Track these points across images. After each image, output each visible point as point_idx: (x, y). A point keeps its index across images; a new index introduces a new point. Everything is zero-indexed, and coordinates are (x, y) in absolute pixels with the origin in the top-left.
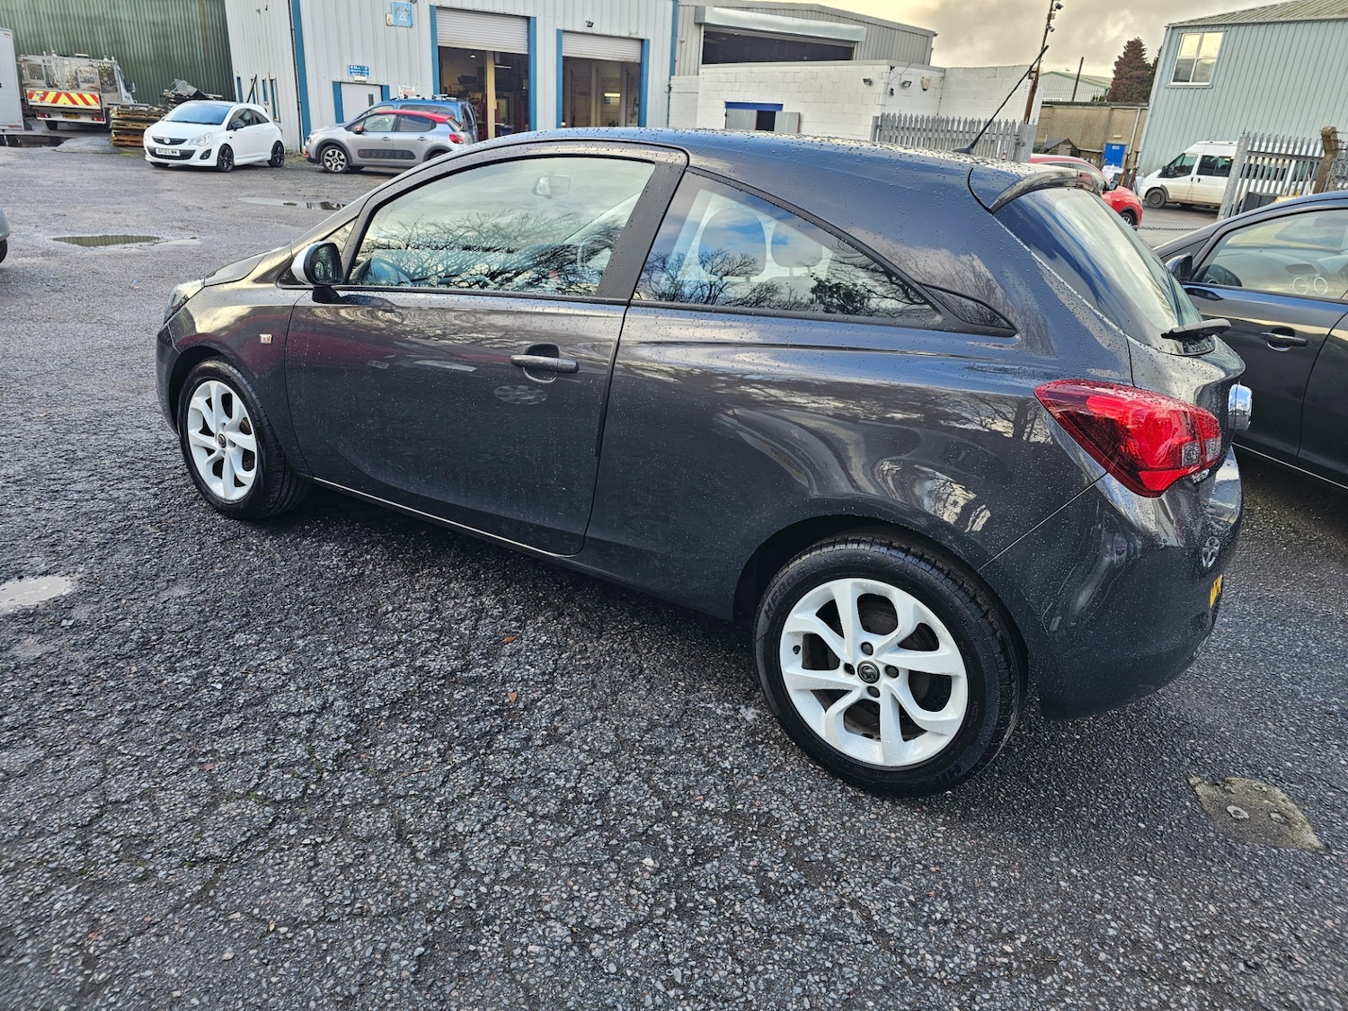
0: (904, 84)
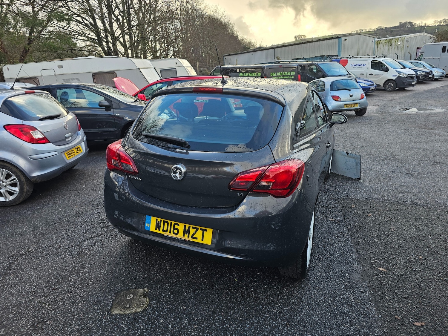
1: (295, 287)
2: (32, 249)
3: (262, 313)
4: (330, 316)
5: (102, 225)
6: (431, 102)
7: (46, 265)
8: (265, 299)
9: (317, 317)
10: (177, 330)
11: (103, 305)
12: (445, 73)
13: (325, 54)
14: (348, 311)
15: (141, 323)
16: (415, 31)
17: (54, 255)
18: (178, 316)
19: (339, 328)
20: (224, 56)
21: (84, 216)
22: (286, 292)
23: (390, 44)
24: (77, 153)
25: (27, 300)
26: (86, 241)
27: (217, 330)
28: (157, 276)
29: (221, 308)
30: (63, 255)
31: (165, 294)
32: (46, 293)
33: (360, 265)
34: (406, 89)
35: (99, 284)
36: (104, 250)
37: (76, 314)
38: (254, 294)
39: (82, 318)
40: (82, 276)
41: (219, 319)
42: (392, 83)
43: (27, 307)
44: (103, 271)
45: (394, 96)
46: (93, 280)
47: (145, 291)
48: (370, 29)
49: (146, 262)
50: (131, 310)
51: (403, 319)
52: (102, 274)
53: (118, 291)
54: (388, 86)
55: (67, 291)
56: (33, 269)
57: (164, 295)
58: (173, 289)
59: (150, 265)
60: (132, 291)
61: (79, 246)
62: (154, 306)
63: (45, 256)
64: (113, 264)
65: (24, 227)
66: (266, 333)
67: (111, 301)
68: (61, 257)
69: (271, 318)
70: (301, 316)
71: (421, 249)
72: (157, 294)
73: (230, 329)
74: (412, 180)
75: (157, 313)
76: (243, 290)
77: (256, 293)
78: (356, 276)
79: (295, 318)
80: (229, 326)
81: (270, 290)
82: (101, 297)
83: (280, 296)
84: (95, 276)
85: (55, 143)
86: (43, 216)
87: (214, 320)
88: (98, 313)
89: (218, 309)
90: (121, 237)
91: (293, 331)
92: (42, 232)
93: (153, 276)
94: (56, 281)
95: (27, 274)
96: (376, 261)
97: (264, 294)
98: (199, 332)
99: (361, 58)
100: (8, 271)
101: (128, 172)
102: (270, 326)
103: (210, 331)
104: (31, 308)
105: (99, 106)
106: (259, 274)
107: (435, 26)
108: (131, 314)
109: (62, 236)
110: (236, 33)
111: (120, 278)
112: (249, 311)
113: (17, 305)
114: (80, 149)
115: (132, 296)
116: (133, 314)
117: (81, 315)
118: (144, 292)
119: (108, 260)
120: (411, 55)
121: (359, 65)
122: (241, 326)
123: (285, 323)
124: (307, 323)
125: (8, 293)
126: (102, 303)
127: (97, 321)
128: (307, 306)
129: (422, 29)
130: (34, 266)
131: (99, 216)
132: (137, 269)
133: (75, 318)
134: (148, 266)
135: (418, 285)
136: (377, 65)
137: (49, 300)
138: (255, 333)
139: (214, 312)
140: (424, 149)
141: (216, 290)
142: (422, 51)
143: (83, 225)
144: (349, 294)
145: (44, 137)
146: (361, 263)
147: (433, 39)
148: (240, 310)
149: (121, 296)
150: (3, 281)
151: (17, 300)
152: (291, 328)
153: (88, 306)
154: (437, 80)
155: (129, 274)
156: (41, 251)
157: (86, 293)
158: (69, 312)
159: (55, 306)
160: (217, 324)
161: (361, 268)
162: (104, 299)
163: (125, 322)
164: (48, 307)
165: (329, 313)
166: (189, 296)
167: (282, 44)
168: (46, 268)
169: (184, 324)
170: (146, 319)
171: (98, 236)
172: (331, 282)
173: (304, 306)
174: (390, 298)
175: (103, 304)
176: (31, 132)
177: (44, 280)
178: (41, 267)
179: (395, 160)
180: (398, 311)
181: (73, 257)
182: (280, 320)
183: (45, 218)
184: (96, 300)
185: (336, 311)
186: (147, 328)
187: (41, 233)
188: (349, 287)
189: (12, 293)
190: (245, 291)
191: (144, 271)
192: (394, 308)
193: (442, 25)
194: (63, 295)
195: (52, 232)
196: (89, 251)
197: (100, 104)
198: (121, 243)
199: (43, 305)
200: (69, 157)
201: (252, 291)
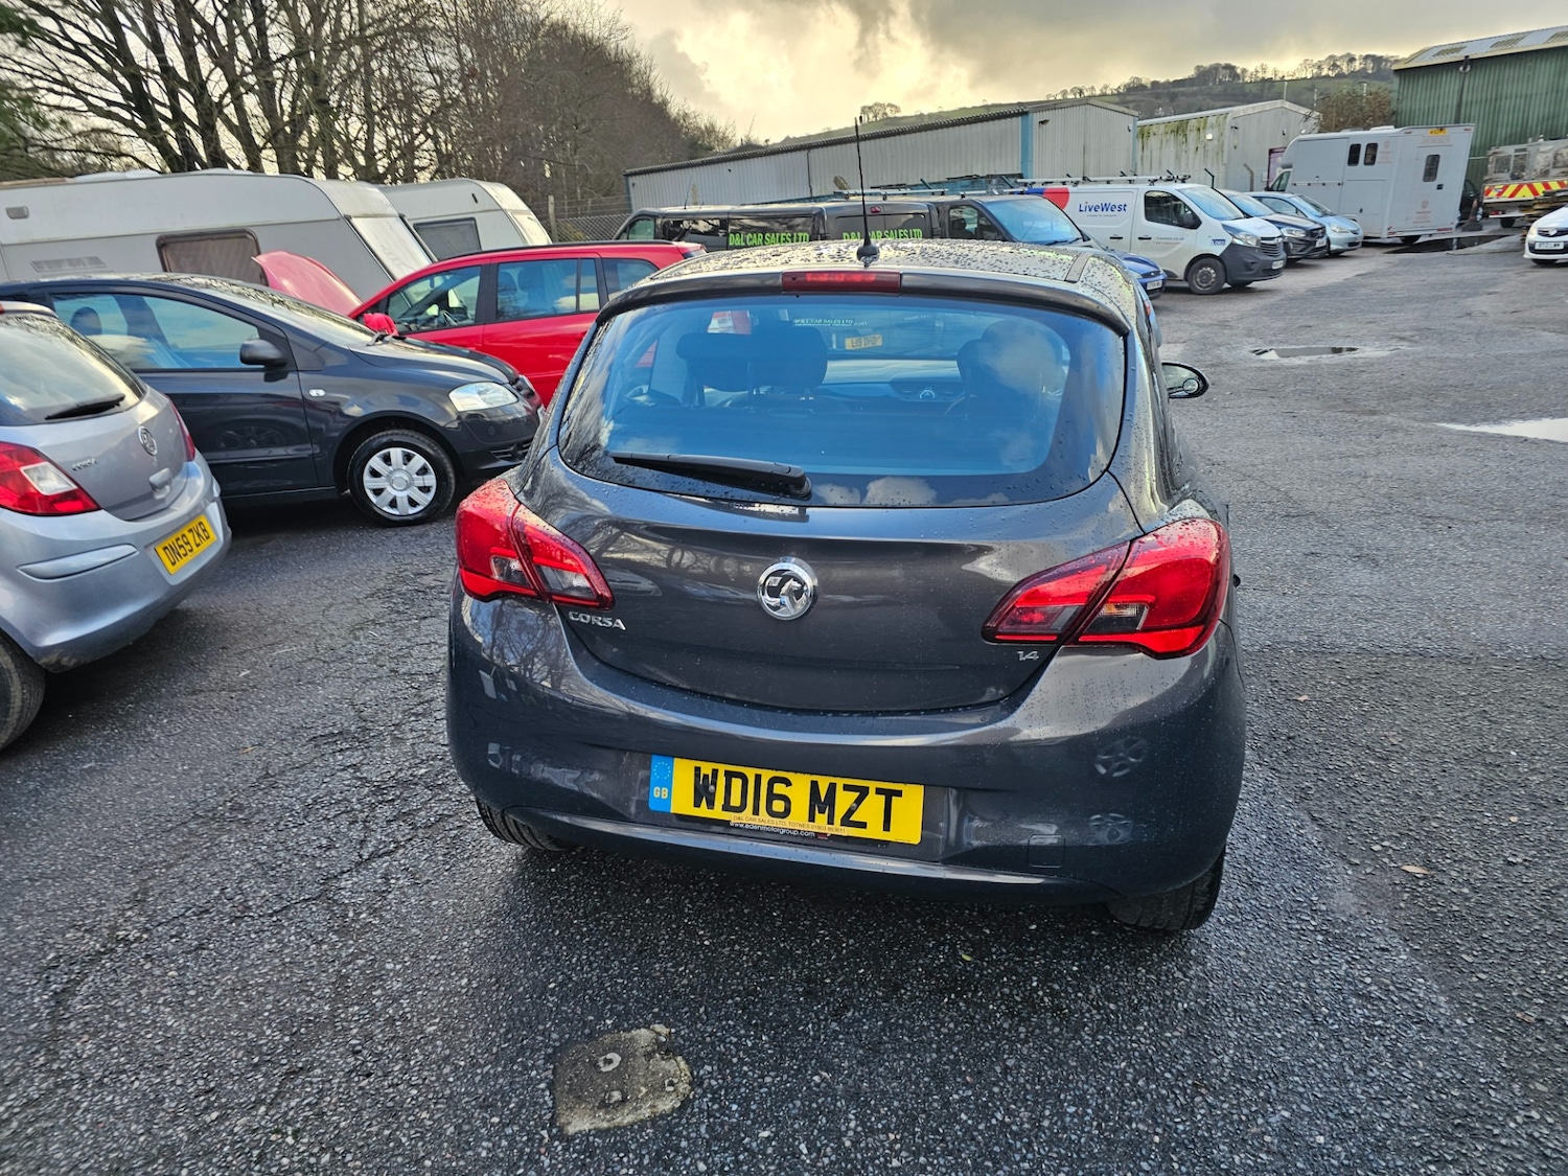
1: (1168, 957)
2: (130, 928)
3: (1102, 1060)
4: (1320, 1040)
5: (386, 811)
6: (1341, 325)
7: (213, 983)
8: (1089, 1011)
9: (1281, 1049)
10: (833, 1158)
11: (520, 1105)
12: (1361, 234)
13: (979, 170)
14: (1367, 1018)
15: (694, 1153)
16: (1245, 95)
17: (235, 943)
18: (816, 1109)
19: (1366, 1075)
20: (627, 175)
21: (296, 786)
22: (1148, 980)
23: (1181, 138)
24: (198, 545)
25: (195, 1127)
26: (346, 876)
27: (973, 1139)
28: (680, 975)
29: (957, 1061)
30: (270, 938)
31: (740, 1037)
32: (265, 1091)
33: (1341, 865)
34: (1253, 285)
35: (466, 1029)
36: (435, 903)
37: (422, 1154)
38: (1046, 999)
39: (454, 1164)
40: (385, 1007)
41: (962, 1100)
42: (1212, 268)
43: (205, 1154)
44: (465, 981)
45: (1221, 309)
46: (437, 1020)
47: (659, 1034)
48: (1106, 87)
49: (616, 928)
50: (636, 1109)
51: (1542, 1020)
52: (464, 991)
53: (554, 1047)
54: (1201, 277)
55: (351, 1072)
56: (165, 1003)
57: (734, 1040)
58: (757, 1014)
59: (636, 941)
60: (608, 1039)
61: (325, 895)
62: (714, 1082)
63: (197, 948)
64: (493, 949)
65: (57, 845)
66: (1141, 1126)
67: (542, 1086)
68: (267, 946)
69: (1138, 1074)
70: (1231, 1052)
71: (1502, 793)
72: (708, 1039)
73: (1014, 1128)
74: (1379, 577)
75: (734, 1107)
76: (1006, 990)
77: (1053, 994)
78: (1345, 901)
79: (1215, 1061)
80: (1007, 1120)
81: (1093, 980)
82: (496, 1076)
83: (1135, 993)
84: (440, 1002)
85: (119, 511)
86: (120, 798)
87: (946, 1104)
88: (512, 1139)
89: (945, 1064)
90: (483, 851)
91: (1226, 1106)
92: (142, 862)
93: (666, 977)
94: (287, 1039)
95: (148, 1026)
96: (1386, 843)
97: (1080, 995)
98: (916, 1155)
99: (1108, 182)
100: (61, 1027)
101: (560, 602)
102: (1144, 1098)
103: (951, 1146)
104: (226, 1157)
105: (243, 360)
106: (1034, 927)
107: (1305, 79)
108: (642, 1124)
109: (238, 867)
110: (658, 92)
111: (540, 998)
112: (1055, 1060)
113: (159, 1150)
114: (204, 530)
115: (616, 1058)
116: (649, 1124)
117: (448, 1156)
118: (657, 1040)
119: (464, 939)
120: (1252, 173)
121: (1105, 207)
122: (1047, 1113)
123: (1190, 1082)
124: (1259, 1072)
125: (100, 1112)
126: (511, 1098)
127: (519, 1168)
128: (1235, 1016)
129: (1267, 89)
130: (164, 991)
131: (360, 779)
132: (592, 958)
133: (424, 1167)
134: (631, 943)
135: (1543, 906)
136: (1162, 208)
137: (291, 1113)
138: (1106, 1130)
139: (940, 1079)
140: (1378, 475)
141: (912, 999)
142: (1286, 162)
143: (305, 817)
144: (1348, 962)
145: (75, 487)
146: (1343, 857)
147: (1312, 121)
148: (1022, 1059)
149: (575, 1064)
150: (55, 1066)
151: (148, 1131)
152: (1216, 1097)
153: (460, 1117)
154: (1336, 255)
155: (570, 979)
156: (174, 933)
157: (432, 1070)
158: (393, 1149)
159: (324, 1134)
160: (964, 1117)
161: (1350, 872)
162: (511, 1084)
163: (631, 1155)
164: (297, 1142)
165: (1312, 1031)
166: (825, 1033)
167: (819, 135)
168: (221, 995)
169: (851, 1133)
170: (707, 1136)
171: (388, 853)
172: (1276, 931)
173: (1227, 1019)
174: (1476, 960)
175: (517, 1103)
176: (22, 469)
177: (235, 1042)
178: (197, 996)
179: (1307, 516)
180: (1519, 996)
181: (319, 943)
182: (1168, 1075)
183: (133, 806)
184: (480, 1091)
185: (1331, 1021)
186: (723, 1166)
187: (143, 866)
188: (1338, 938)
189: (118, 1108)
190: (1011, 991)
191: (621, 962)
192: (1499, 988)
193: (1327, 76)
194: (341, 1090)
195: (186, 856)
196: (374, 912)
197: (247, 355)
198: (490, 871)
199: (273, 1137)
200: (173, 564)
201: (1035, 990)
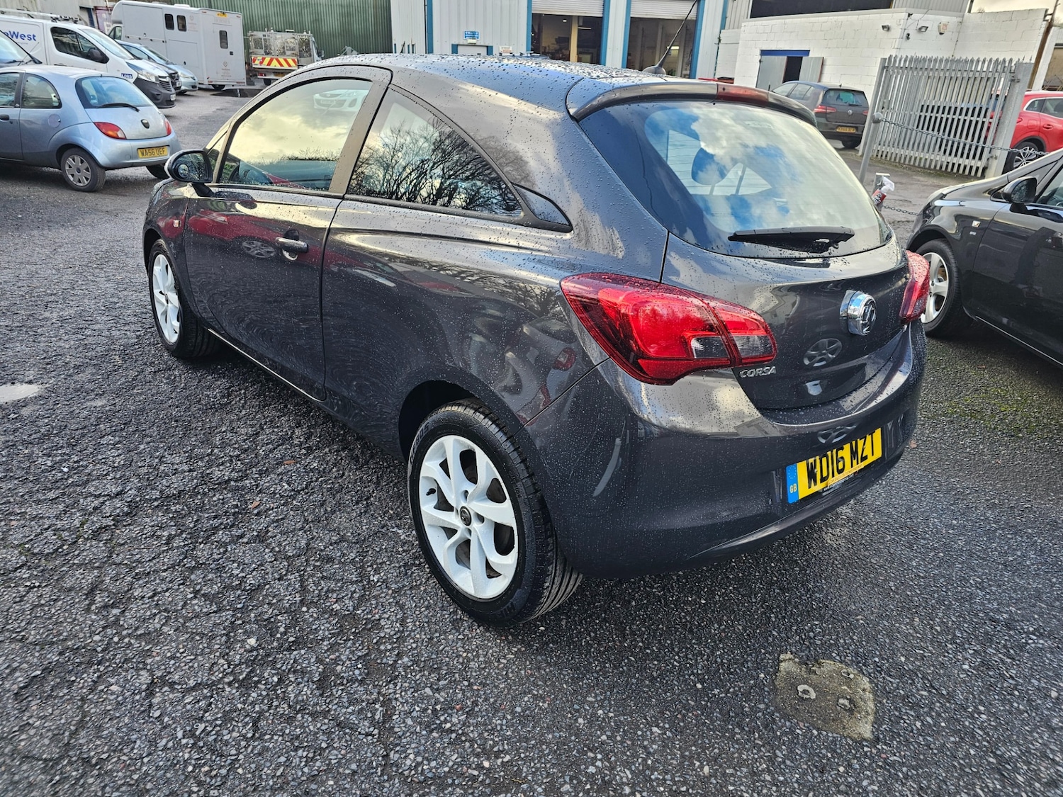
0: (920, 29)
11: (831, 750)
12: (197, 80)
50: (862, 698)
53: (775, 711)
60: (780, 684)
72: (806, 643)
75: (875, 660)
82: (792, 752)
115: (805, 687)
126: (820, 752)
142: (114, 18)
149: (796, 709)
154: (186, 94)
170: (897, 681)
175: (829, 752)
